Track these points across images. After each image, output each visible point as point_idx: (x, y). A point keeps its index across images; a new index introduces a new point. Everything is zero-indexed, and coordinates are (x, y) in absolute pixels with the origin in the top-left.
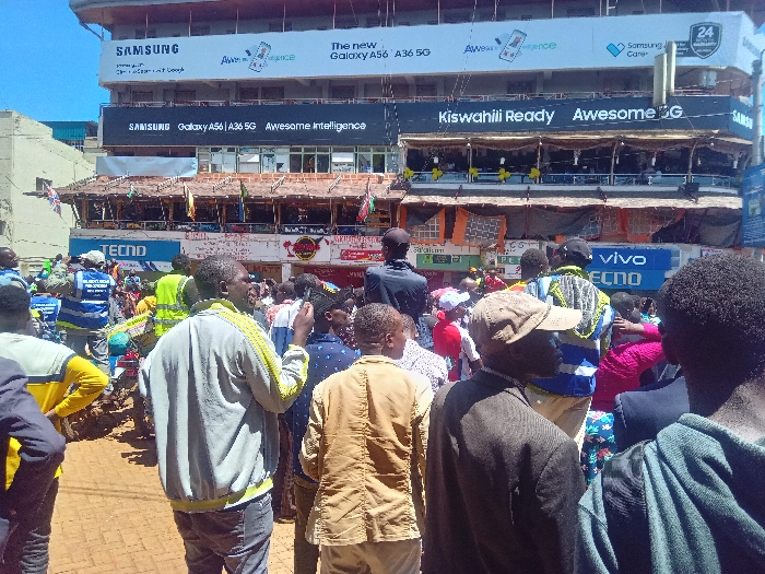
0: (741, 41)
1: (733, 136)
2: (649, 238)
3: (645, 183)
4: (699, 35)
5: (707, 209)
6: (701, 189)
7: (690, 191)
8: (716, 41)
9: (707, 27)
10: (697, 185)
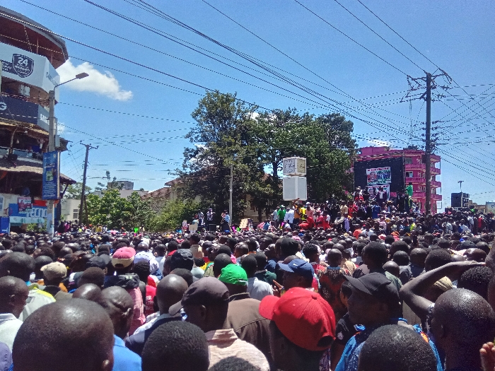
0: (45, 74)
1: (39, 128)
4: (19, 62)
6: (18, 159)
7: (11, 160)
8: (30, 68)
9: (24, 59)
10: (16, 156)
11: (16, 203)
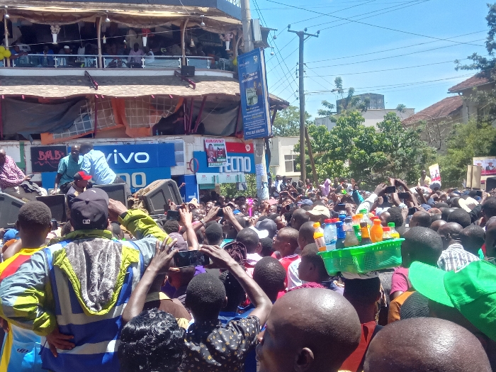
2: (150, 131)
3: (138, 66)
5: (205, 96)
6: (197, 74)
11: (202, 150)
